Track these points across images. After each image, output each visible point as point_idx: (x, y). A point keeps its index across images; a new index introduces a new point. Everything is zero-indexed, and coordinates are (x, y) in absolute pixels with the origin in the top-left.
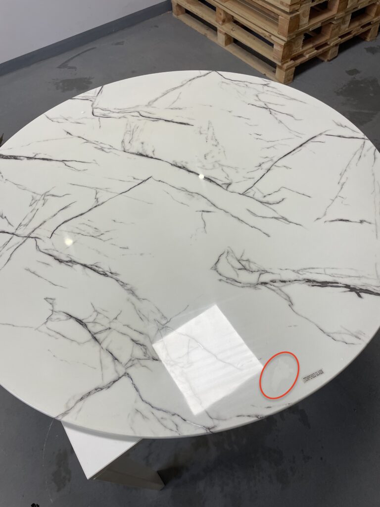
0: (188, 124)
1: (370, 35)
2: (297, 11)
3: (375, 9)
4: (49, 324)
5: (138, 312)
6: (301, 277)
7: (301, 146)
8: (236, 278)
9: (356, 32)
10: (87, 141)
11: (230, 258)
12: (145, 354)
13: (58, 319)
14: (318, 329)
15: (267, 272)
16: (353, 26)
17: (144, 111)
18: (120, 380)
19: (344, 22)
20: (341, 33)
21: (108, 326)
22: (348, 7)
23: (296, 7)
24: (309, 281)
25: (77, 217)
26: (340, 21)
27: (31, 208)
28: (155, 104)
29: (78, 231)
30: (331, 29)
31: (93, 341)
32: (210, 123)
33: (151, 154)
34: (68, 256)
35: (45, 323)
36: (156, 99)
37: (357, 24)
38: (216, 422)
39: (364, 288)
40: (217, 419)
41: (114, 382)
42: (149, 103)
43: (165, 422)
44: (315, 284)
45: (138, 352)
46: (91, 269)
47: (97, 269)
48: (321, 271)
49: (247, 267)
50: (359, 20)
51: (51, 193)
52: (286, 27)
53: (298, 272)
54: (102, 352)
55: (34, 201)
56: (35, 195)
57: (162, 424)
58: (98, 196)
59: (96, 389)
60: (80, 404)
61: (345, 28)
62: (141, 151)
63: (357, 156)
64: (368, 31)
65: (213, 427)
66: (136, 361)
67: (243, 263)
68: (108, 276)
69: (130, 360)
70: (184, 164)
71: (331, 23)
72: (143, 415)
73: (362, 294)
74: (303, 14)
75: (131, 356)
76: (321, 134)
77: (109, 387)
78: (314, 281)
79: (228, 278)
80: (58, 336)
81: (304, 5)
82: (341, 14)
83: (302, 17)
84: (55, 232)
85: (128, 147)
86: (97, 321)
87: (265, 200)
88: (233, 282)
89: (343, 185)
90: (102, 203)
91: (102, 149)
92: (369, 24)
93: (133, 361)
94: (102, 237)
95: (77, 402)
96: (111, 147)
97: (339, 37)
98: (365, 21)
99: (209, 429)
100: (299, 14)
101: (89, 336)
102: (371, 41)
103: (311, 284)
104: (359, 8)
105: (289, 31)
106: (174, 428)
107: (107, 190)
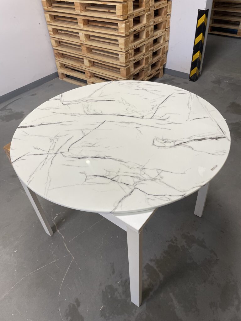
0: (112, 100)
1: (160, 75)
2: (128, 65)
3: (160, 63)
4: (87, 181)
5: (128, 167)
6: (191, 139)
7: (166, 99)
8: (165, 146)
9: (154, 74)
10: (66, 114)
11: (158, 140)
12: (140, 179)
13: (91, 178)
14: (207, 154)
15: (176, 141)
16: (152, 71)
17: (88, 99)
18: (134, 191)
19: (148, 70)
20: (148, 75)
21: (117, 175)
22: (149, 62)
23: (128, 64)
24: (195, 140)
25: (77, 141)
26: (147, 69)
27: (52, 143)
28: (92, 96)
29: (82, 146)
30: (143, 73)
31: (113, 181)
32: (122, 98)
33: (101, 113)
34: (82, 156)
35: (85, 181)
36: (92, 94)
37: (154, 70)
38: (185, 193)
39: (217, 137)
40: (184, 191)
41: (132, 192)
42: (89, 96)
43: (163, 199)
44: (198, 140)
45: (136, 180)
46: (96, 157)
47: (99, 157)
48: (198, 136)
49: (167, 141)
50: (154, 68)
51: (59, 135)
52: (125, 73)
53: (189, 138)
54: (120, 184)
55: (51, 140)
56: (51, 138)
57: (162, 200)
58: (83, 132)
59: (125, 197)
60: (120, 204)
61: (149, 72)
62: (95, 113)
63: (190, 98)
64: (159, 73)
65: (184, 195)
66: (137, 183)
67: (165, 140)
68: (106, 158)
69: (134, 183)
70: (119, 114)
71: (143, 70)
72: (152, 199)
73: (218, 139)
74: (131, 66)
75: (134, 182)
76: (172, 94)
77: (130, 195)
78: (197, 139)
79: (161, 147)
80: (95, 184)
81: (131, 63)
82: (146, 66)
83: (131, 68)
84: (70, 149)
85: (88, 113)
86: (110, 174)
87: (161, 119)
88: (164, 147)
89: (190, 108)
90: (87, 134)
91: (76, 116)
92: (159, 70)
93: (136, 184)
94: (94, 146)
95: (118, 204)
96: (79, 114)
97: (148, 77)
98: (157, 68)
99: (183, 195)
100: (129, 67)
101: (110, 180)
102: (161, 77)
103: (196, 141)
104: (154, 63)
105: (127, 75)
106: (168, 199)
107: (87, 129)
